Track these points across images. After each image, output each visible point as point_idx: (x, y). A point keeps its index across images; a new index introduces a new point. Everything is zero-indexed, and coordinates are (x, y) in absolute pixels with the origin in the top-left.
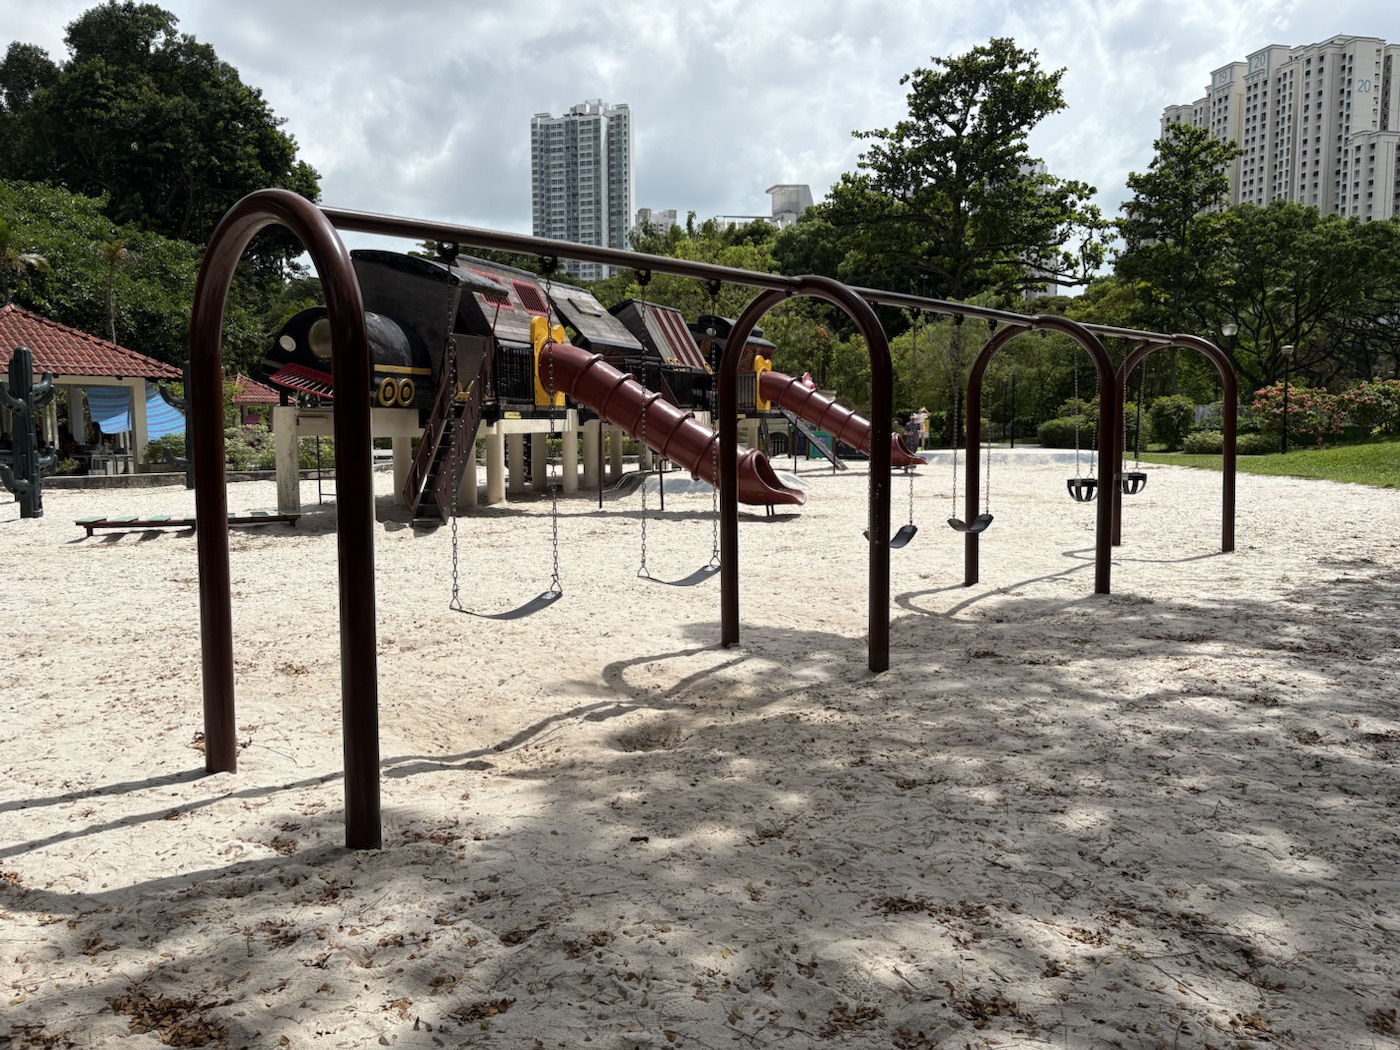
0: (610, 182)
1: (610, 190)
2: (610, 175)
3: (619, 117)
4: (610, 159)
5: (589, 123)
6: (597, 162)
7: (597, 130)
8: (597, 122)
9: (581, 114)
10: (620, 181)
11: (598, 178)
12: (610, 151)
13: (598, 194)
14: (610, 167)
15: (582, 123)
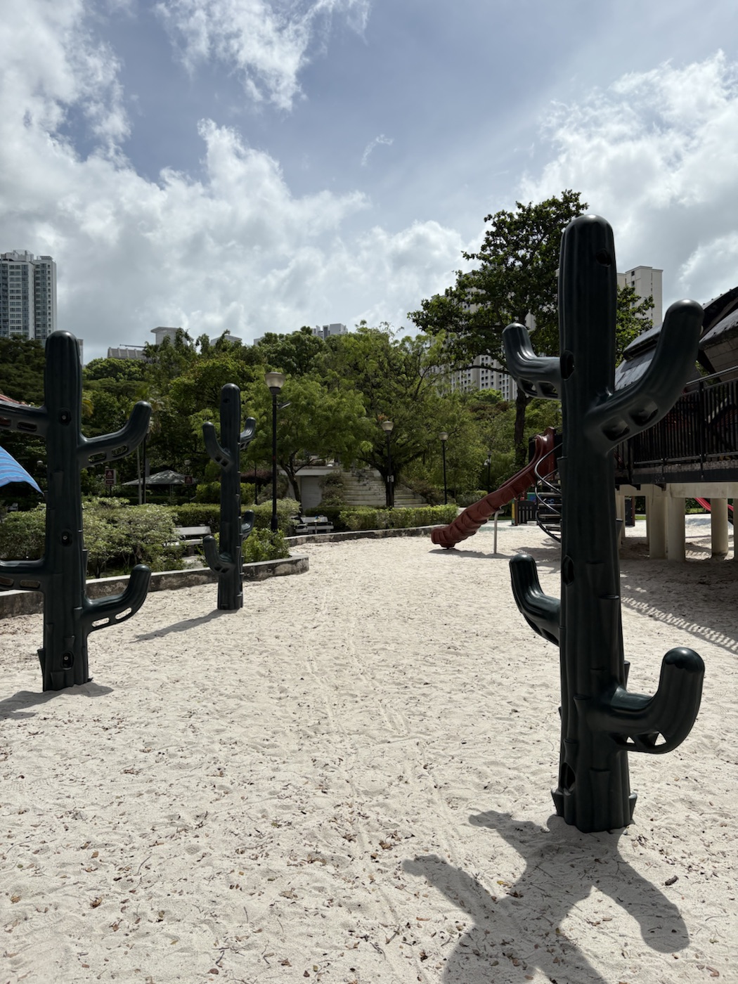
0: (36, 314)
1: (36, 320)
2: (36, 308)
3: (44, 265)
4: (36, 296)
5: (18, 267)
6: (26, 298)
7: (25, 274)
8: (25, 267)
9: (11, 260)
10: (44, 313)
11: (26, 310)
12: (36, 290)
13: (26, 322)
14: (36, 302)
15: (12, 267)
